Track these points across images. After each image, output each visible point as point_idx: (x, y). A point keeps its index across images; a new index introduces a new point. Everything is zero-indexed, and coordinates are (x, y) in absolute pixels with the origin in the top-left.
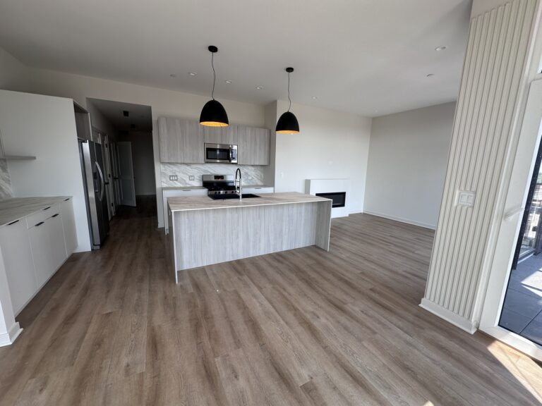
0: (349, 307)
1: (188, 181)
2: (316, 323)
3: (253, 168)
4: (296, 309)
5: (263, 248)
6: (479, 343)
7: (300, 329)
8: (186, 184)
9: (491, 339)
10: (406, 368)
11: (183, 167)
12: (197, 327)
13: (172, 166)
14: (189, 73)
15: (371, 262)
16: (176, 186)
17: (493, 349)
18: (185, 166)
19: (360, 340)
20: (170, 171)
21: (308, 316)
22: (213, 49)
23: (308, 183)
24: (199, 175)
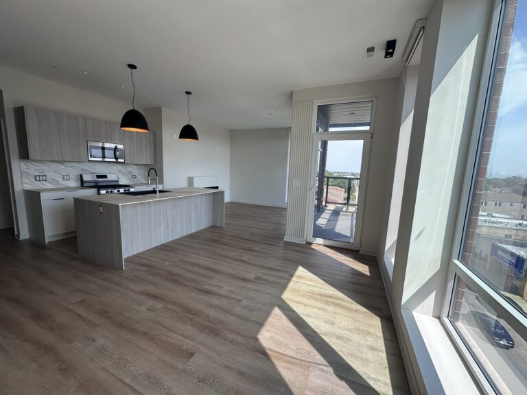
0: (254, 249)
1: (61, 181)
2: (244, 259)
3: (136, 167)
4: (228, 257)
5: (179, 232)
6: (308, 246)
7: (238, 263)
8: (61, 184)
9: (311, 244)
10: (288, 260)
11: (54, 166)
12: (175, 281)
13: (36, 164)
14: (82, 72)
15: (253, 228)
16: (45, 187)
17: (313, 246)
18: (58, 165)
19: (266, 258)
20: (36, 170)
21: (238, 257)
22: (132, 67)
23: (191, 180)
24: (75, 174)
